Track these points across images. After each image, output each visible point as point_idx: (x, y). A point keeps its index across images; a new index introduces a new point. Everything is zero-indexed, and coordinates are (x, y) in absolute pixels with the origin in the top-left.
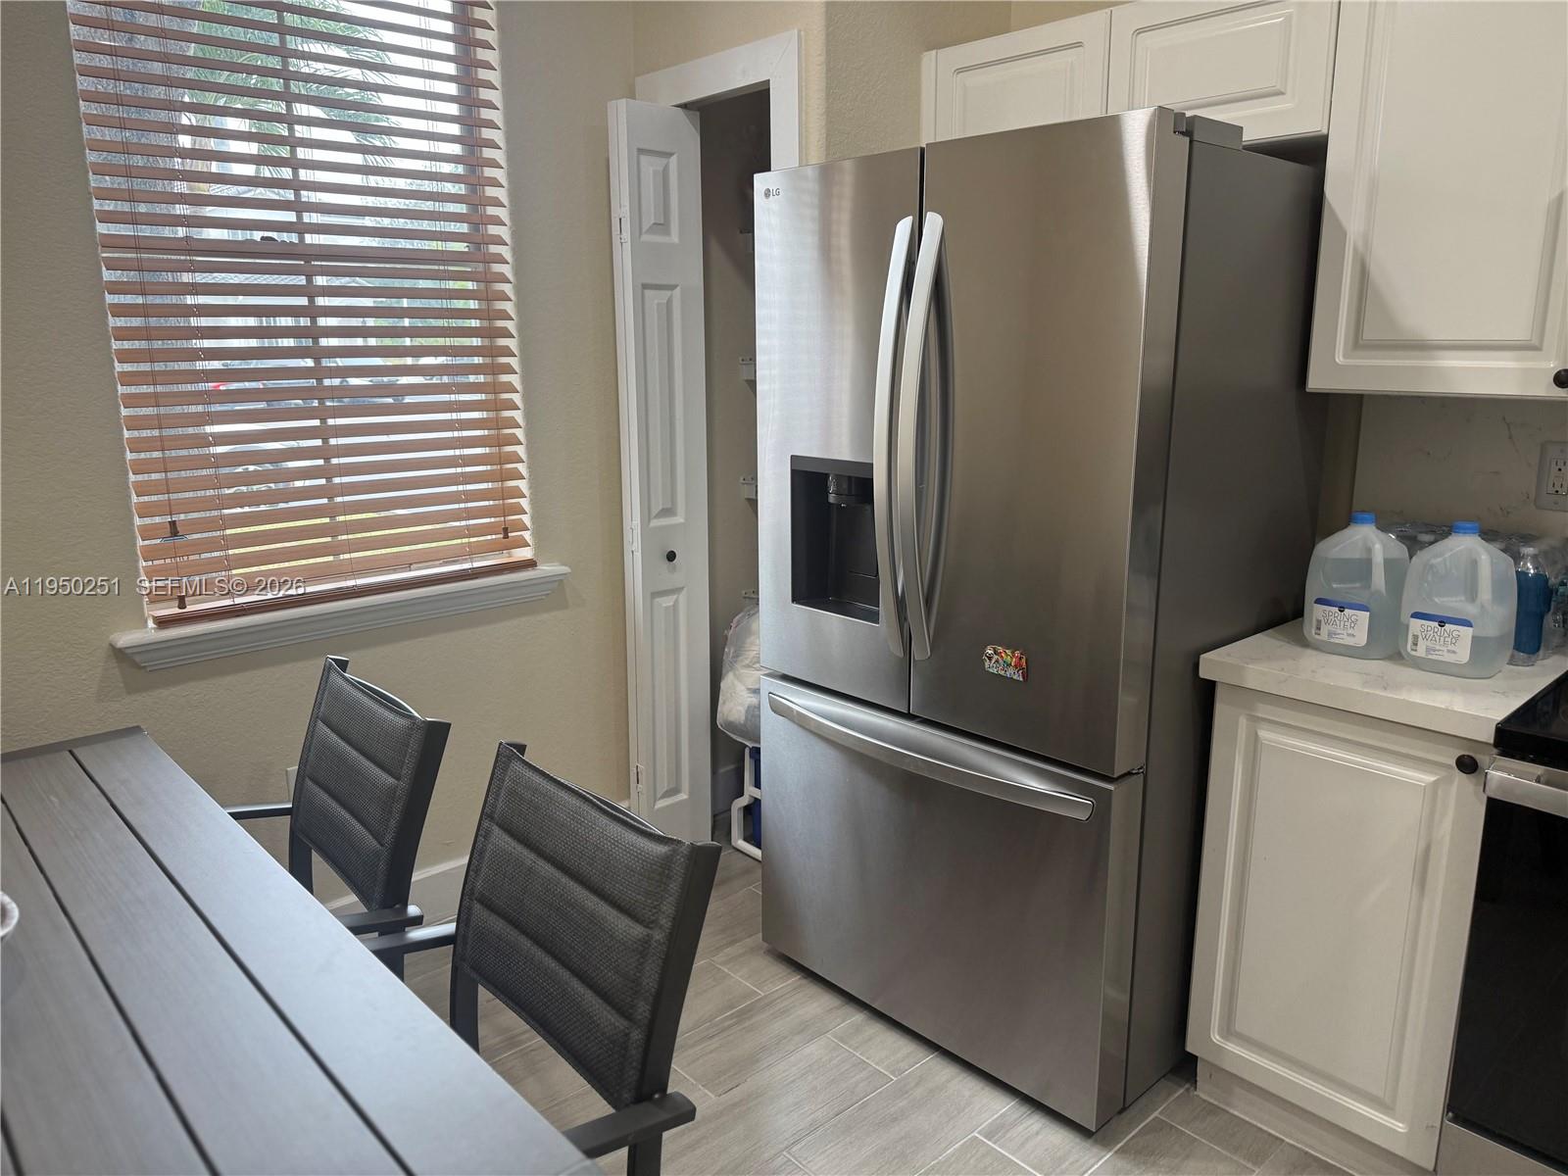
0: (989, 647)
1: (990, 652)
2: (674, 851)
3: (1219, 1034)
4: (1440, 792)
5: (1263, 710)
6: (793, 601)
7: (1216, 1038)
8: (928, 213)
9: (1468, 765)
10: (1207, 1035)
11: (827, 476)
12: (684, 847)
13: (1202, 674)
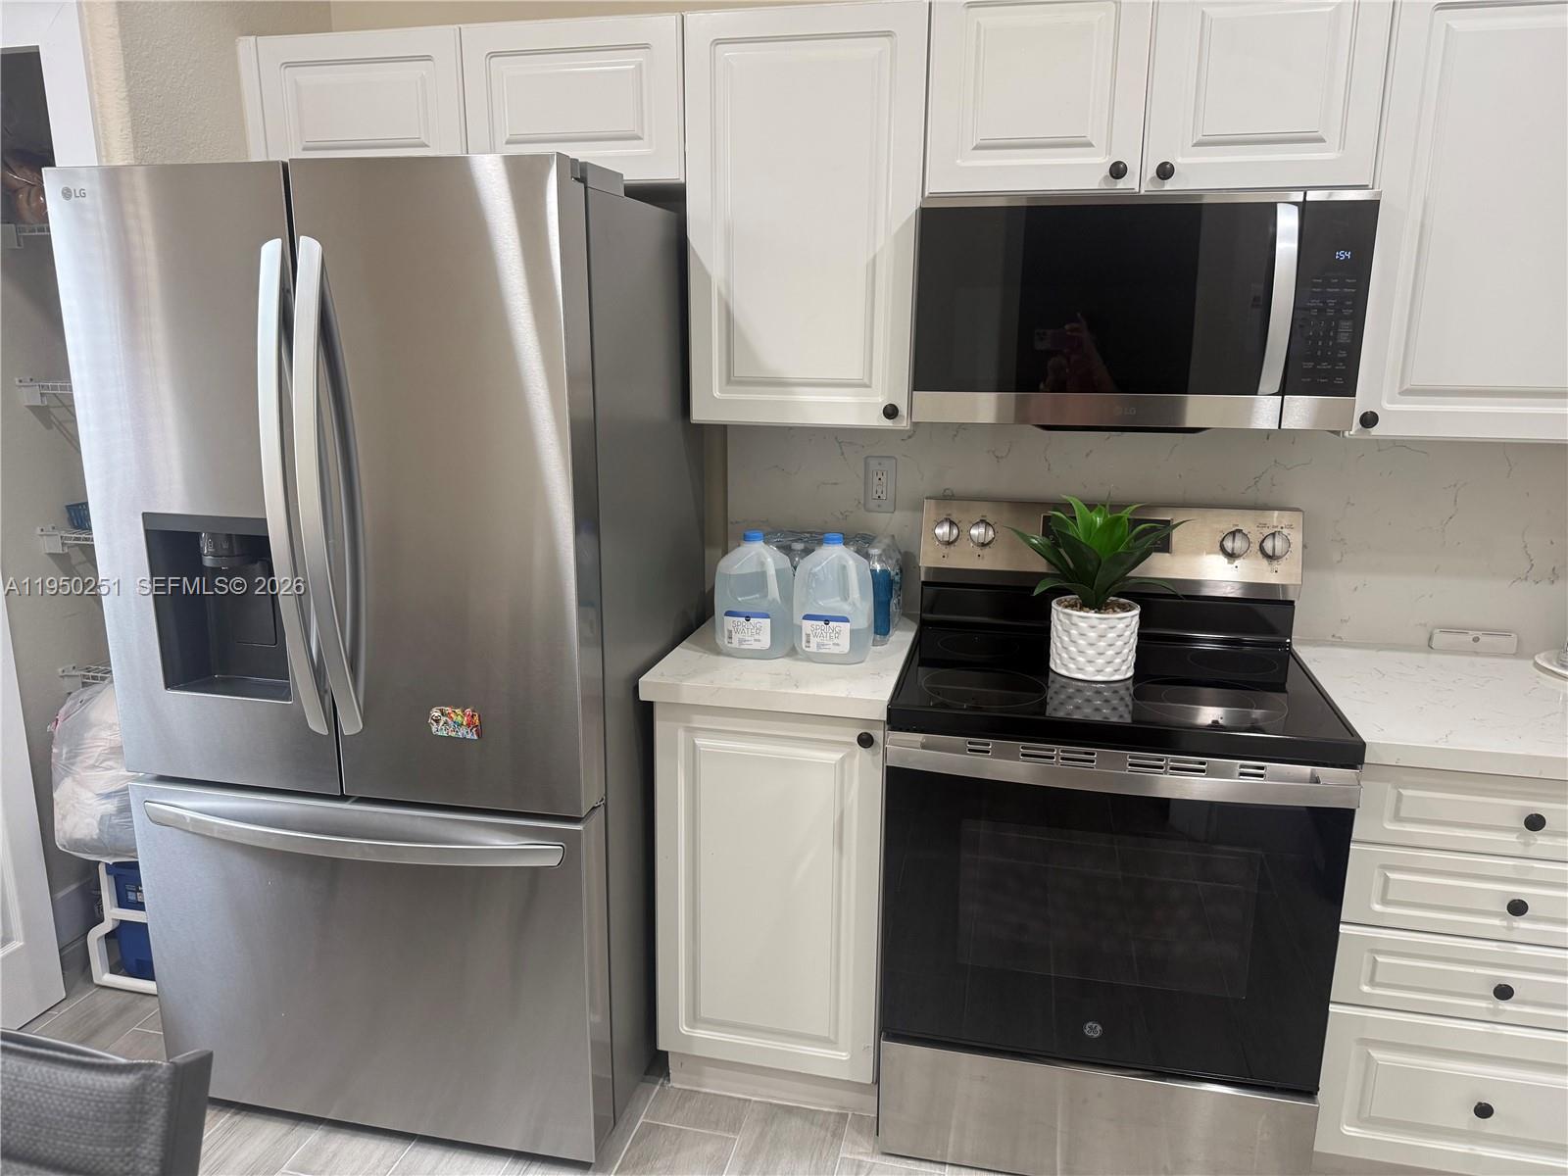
0: (434, 710)
1: (436, 714)
2: (145, 1077)
3: (687, 1026)
4: (846, 767)
5: (699, 721)
6: (166, 688)
7: (684, 1029)
8: (301, 238)
9: (866, 741)
10: (677, 1030)
11: (198, 535)
12: (160, 1071)
13: (642, 698)
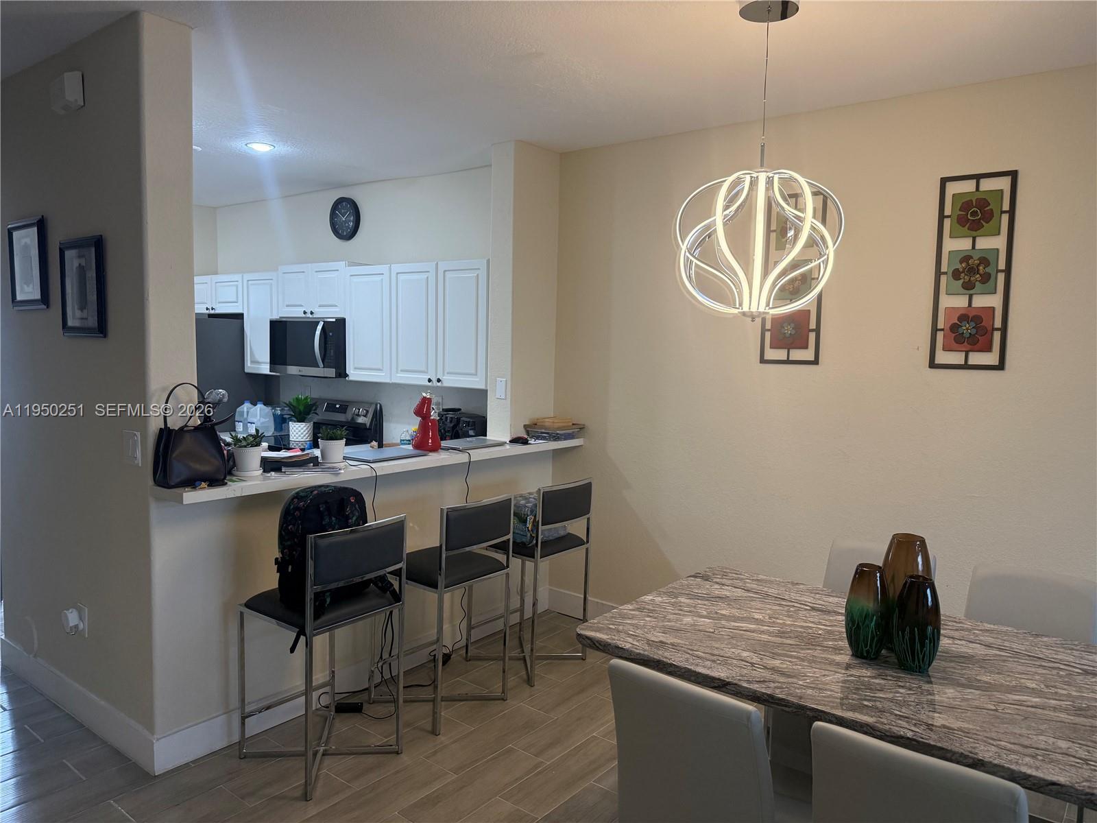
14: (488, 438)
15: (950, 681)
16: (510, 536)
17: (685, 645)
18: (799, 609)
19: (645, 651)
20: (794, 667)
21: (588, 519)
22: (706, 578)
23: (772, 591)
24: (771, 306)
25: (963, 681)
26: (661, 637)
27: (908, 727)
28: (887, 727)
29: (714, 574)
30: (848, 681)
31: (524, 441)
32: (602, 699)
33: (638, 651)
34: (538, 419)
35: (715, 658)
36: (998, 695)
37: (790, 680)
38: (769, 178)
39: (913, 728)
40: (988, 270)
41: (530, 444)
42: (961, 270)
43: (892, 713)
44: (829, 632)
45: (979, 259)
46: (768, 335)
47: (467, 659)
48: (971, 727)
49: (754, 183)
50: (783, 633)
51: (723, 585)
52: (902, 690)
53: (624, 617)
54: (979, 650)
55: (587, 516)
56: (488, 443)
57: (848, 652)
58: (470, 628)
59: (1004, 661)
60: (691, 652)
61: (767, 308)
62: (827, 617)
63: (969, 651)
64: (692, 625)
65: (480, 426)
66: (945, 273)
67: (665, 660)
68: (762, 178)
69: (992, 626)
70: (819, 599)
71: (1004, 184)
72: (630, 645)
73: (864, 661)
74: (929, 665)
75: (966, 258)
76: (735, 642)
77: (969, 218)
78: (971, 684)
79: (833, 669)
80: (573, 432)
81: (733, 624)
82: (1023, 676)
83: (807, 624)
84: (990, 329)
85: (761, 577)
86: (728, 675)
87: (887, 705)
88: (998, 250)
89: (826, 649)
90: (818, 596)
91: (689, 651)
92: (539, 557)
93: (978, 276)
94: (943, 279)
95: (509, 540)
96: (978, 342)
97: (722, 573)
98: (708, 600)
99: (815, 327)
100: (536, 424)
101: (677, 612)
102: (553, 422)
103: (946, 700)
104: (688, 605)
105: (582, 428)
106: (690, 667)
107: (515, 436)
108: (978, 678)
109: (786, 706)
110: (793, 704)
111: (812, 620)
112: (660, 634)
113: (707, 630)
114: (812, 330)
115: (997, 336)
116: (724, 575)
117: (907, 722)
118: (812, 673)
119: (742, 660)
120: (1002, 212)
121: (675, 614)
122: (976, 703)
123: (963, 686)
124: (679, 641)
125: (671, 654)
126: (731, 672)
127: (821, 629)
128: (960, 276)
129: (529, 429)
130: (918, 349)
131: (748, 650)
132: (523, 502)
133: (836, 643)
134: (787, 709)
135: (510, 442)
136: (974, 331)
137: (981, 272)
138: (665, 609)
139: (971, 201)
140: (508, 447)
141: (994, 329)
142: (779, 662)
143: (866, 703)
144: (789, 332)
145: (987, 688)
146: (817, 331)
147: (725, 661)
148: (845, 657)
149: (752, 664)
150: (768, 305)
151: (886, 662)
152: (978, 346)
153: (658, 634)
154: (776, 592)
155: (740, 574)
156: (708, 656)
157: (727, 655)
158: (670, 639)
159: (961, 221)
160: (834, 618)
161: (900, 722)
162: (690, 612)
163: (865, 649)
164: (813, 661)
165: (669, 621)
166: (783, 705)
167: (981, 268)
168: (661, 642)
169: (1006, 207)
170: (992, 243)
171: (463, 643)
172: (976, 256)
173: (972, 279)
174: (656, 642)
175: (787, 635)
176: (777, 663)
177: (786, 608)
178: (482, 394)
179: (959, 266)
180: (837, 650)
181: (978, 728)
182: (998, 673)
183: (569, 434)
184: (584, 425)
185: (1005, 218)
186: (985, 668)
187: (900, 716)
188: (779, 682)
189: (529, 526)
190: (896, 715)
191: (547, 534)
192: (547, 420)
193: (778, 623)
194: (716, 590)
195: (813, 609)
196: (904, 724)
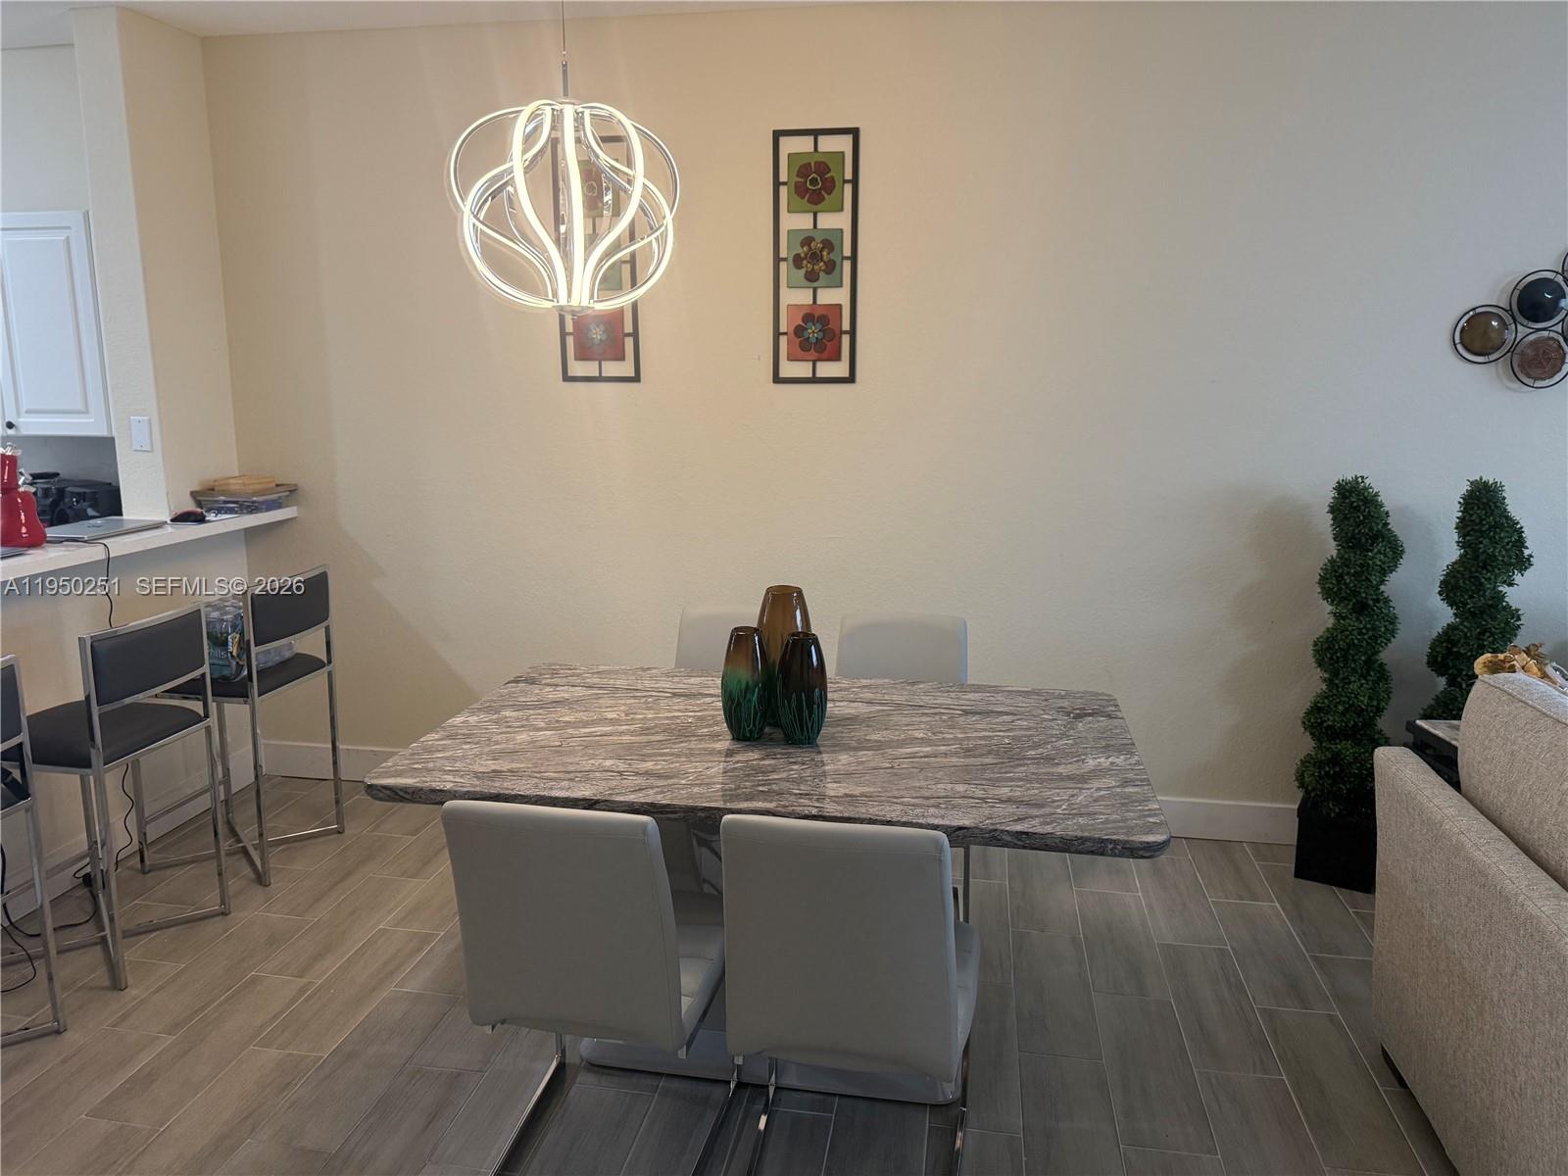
14: (125, 517)
15: (840, 747)
16: (206, 669)
17: (528, 768)
18: (658, 698)
19: (476, 786)
20: (671, 766)
21: (327, 629)
22: (531, 681)
23: (620, 683)
24: (596, 299)
25: (854, 744)
26: (493, 765)
27: (811, 804)
28: (791, 809)
29: (540, 675)
30: (736, 768)
31: (199, 518)
32: (382, 879)
33: (465, 789)
34: (215, 481)
35: (572, 775)
36: (889, 751)
37: (671, 782)
38: (578, 114)
39: (817, 805)
40: (832, 256)
41: (209, 521)
42: (803, 255)
43: (791, 794)
44: (700, 718)
45: (822, 242)
46: (570, 341)
47: (144, 872)
48: (872, 790)
49: (557, 119)
50: (648, 729)
51: (557, 685)
52: (795, 767)
53: (429, 750)
54: (861, 709)
55: (325, 624)
56: (127, 526)
57: (727, 737)
58: (142, 824)
59: (889, 715)
60: (538, 775)
61: (592, 301)
62: (692, 701)
63: (853, 711)
64: (530, 743)
65: (106, 500)
66: (785, 259)
67: (507, 792)
68: (569, 112)
69: (869, 681)
70: (679, 683)
71: (843, 144)
72: (452, 784)
73: (747, 743)
74: (818, 732)
75: (807, 241)
76: (591, 751)
77: (810, 187)
78: (862, 745)
79: (716, 759)
80: (280, 498)
81: (583, 730)
82: (909, 728)
83: (673, 714)
84: (837, 332)
85: (601, 668)
86: (594, 791)
87: (784, 785)
88: (841, 230)
89: (702, 738)
90: (676, 679)
91: (536, 775)
92: (256, 694)
93: (822, 264)
94: (783, 266)
95: (203, 675)
96: (825, 349)
97: (551, 672)
98: (541, 708)
99: (631, 331)
100: (213, 490)
101: (504, 730)
102: (244, 485)
103: (843, 767)
104: (517, 719)
105: (293, 490)
106: (542, 793)
107: (180, 511)
108: (868, 738)
109: (672, 812)
110: (680, 807)
111: (676, 708)
112: (490, 762)
113: (552, 744)
114: (629, 335)
115: (846, 340)
116: (554, 674)
117: (810, 799)
118: (693, 768)
119: (607, 771)
120: (845, 181)
121: (502, 733)
122: (872, 764)
123: (856, 749)
124: (518, 765)
125: (513, 782)
126: (596, 787)
127: (690, 717)
128: (802, 263)
129: (199, 498)
130: (759, 359)
131: (611, 758)
132: (215, 615)
133: (712, 729)
134: (673, 816)
135: (172, 520)
136: (821, 335)
137: (825, 258)
138: (487, 729)
139: (810, 164)
140: (169, 529)
141: (843, 332)
142: (652, 763)
143: (761, 788)
144: (599, 337)
145: (878, 746)
146: (635, 335)
147: (586, 776)
148: (725, 743)
149: (620, 773)
150: (592, 297)
151: (772, 740)
152: (825, 354)
153: (487, 762)
154: (625, 682)
155: (575, 669)
156: (561, 775)
157: (587, 769)
158: (504, 765)
159: (800, 190)
160: (702, 701)
161: (802, 801)
162: (523, 726)
163: (747, 729)
164: (690, 754)
165: (497, 743)
166: (668, 812)
167: (825, 253)
168: (494, 771)
169: (848, 175)
170: (834, 221)
171: (135, 846)
172: (819, 238)
173: (816, 267)
174: (488, 773)
175: (652, 731)
176: (649, 765)
177: (643, 700)
178: (106, 445)
179: (799, 250)
180: (715, 737)
181: (880, 790)
182: (886, 729)
183: (273, 501)
184: (296, 485)
185: (848, 188)
186: (871, 726)
187: (801, 794)
188: (658, 787)
189: (233, 649)
190: (796, 794)
191: (262, 658)
192: (232, 481)
193: (639, 719)
194: (550, 694)
195: (675, 695)
196: (807, 802)
